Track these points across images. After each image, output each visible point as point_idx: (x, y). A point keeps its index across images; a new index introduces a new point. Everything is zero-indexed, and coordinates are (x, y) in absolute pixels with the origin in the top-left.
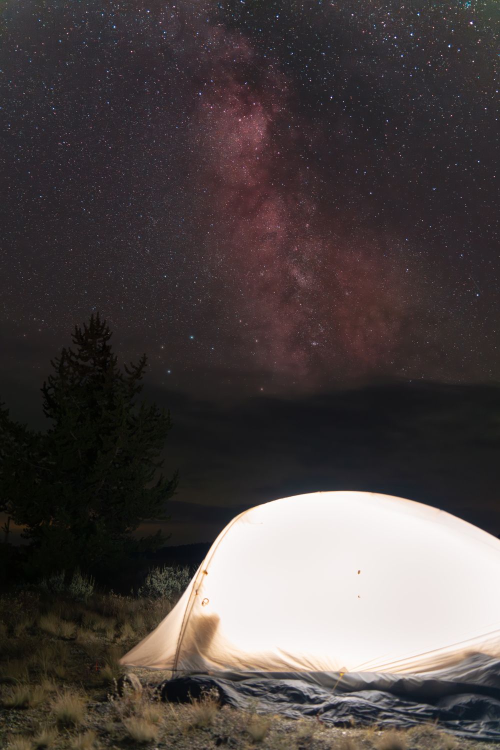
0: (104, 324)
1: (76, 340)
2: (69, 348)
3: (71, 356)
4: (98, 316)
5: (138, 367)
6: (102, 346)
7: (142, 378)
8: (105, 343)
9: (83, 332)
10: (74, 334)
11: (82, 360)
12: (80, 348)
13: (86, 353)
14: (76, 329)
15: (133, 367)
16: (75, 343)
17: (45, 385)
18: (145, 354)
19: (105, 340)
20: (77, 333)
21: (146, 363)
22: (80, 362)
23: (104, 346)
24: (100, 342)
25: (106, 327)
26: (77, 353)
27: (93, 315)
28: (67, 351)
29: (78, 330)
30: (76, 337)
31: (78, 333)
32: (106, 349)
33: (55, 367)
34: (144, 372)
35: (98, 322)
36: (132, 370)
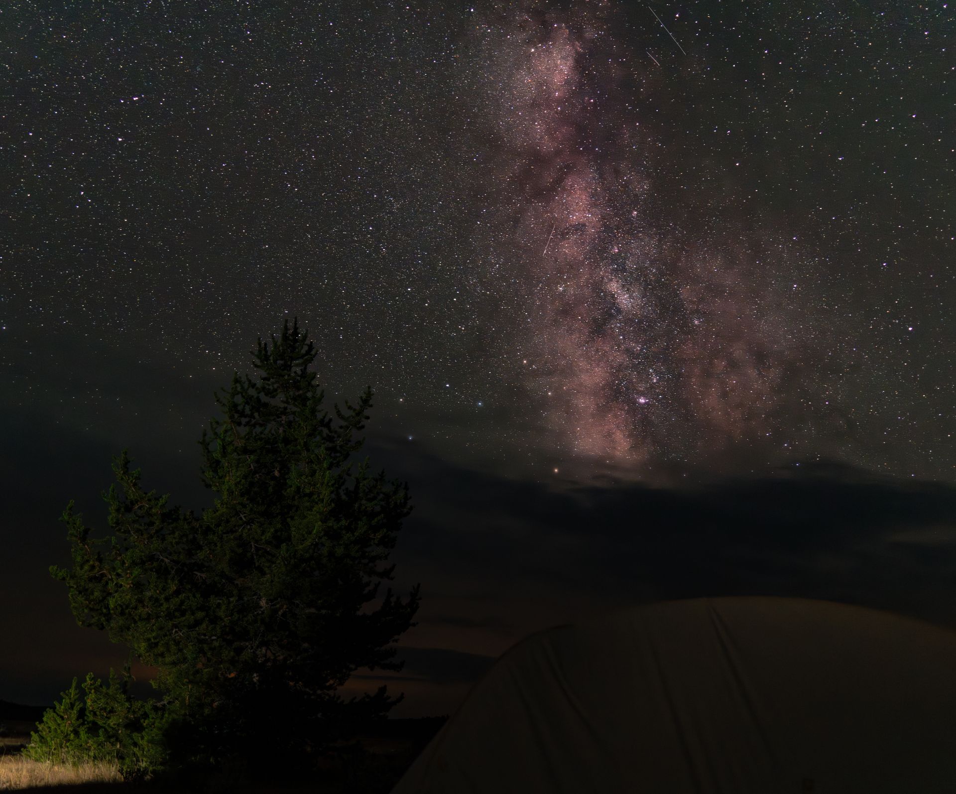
0: (305, 337)
1: (258, 362)
2: (247, 375)
3: (249, 387)
4: (296, 324)
5: (358, 408)
6: (299, 372)
7: (363, 427)
8: (305, 368)
9: (270, 348)
10: (256, 352)
11: (266, 395)
12: (264, 374)
13: (273, 383)
14: (260, 344)
15: (350, 408)
16: (256, 366)
17: (205, 435)
18: (369, 387)
19: (305, 364)
20: (260, 351)
21: (371, 402)
22: (264, 398)
23: (304, 374)
24: (297, 365)
25: (307, 342)
26: (259, 383)
27: (286, 321)
28: (244, 379)
29: (263, 345)
30: (259, 357)
31: (263, 349)
32: (307, 378)
33: (221, 403)
34: (368, 418)
35: (296, 333)
36: (348, 413)
